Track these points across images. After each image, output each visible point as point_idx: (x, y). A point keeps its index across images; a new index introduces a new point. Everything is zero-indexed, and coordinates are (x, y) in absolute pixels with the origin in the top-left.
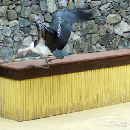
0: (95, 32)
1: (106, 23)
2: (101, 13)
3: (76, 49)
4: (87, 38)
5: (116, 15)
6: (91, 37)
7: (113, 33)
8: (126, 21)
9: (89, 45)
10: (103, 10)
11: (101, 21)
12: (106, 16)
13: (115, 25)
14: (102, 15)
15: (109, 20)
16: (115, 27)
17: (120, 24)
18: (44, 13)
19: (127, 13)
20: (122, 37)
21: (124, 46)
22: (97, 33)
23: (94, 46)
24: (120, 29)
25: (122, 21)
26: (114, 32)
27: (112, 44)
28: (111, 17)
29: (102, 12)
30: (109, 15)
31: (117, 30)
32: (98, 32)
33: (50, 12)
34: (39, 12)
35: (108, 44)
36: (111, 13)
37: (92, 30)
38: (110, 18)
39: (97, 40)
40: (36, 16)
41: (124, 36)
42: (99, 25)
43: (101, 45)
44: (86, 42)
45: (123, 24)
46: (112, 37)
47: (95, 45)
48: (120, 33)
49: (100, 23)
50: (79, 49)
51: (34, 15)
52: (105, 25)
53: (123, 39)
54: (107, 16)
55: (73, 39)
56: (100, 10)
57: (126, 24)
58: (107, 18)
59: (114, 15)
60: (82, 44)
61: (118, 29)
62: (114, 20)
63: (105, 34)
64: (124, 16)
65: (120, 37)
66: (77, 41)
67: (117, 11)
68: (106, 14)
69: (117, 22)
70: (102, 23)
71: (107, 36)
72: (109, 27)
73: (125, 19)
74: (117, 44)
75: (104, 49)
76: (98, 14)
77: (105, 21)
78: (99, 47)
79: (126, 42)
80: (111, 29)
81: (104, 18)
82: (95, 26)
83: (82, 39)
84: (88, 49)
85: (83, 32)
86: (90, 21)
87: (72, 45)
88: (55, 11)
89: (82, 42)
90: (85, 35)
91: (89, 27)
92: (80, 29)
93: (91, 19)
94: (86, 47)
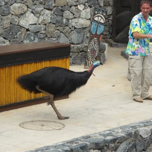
1: (10, 13)
2: (4, 1)
5: (22, 4)
7: (18, 25)
8: (32, 12)
11: (4, 11)
12: (10, 5)
13: (20, 16)
14: (5, 5)
15: (14, 10)
16: (20, 19)
17: (26, 15)
19: (33, 2)
20: (28, 30)
21: (30, 41)
24: (25, 21)
25: (28, 12)
26: (19, 24)
27: (17, 38)
28: (16, 6)
29: (6, 1)
30: (14, 5)
31: (23, 22)
32: (1, 24)
35: (12, 37)
36: (15, 2)
38: (15, 8)
39: (1, 33)
41: (30, 29)
42: (2, 16)
43: (4, 38)
45: (29, 16)
46: (16, 29)
48: (26, 25)
49: (3, 13)
52: (10, 16)
53: (29, 32)
54: (12, 6)
57: (33, 15)
58: (11, 7)
59: (19, 5)
61: (24, 21)
62: (19, 10)
63: (9, 26)
64: (30, 6)
65: (26, 30)
68: (10, 3)
69: (22, 12)
70: (6, 14)
71: (11, 28)
72: (13, 18)
73: (31, 10)
74: (22, 38)
75: (7, 43)
76: (2, 3)
77: (9, 11)
78: (2, 41)
79: (32, 36)
80: (15, 20)
81: (8, 7)
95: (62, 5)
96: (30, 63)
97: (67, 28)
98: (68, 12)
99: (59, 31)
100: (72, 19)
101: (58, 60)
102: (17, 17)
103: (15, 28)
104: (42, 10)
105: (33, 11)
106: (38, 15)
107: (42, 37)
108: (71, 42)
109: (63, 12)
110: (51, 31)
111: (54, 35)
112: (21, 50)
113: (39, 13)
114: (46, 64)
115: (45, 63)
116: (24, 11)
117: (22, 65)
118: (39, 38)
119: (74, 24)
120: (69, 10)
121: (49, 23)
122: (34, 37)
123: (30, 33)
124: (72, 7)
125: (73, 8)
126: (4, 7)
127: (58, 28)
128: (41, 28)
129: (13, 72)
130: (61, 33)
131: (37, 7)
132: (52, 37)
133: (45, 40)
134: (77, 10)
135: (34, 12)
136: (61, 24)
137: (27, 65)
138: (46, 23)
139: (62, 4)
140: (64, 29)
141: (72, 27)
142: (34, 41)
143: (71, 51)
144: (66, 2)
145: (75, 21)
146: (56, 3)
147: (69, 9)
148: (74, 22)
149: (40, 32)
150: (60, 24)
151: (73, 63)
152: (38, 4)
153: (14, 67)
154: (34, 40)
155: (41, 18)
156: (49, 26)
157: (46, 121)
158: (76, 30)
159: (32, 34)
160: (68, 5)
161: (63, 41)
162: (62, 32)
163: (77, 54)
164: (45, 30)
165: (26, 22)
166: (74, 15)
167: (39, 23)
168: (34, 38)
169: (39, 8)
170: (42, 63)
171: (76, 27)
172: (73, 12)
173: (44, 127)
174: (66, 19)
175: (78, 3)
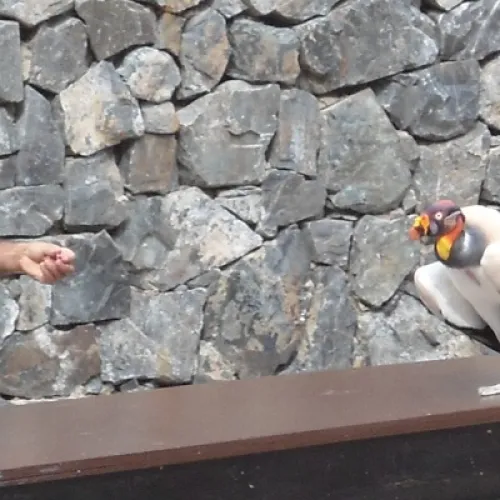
0: (388, 200)
1: (480, 119)
2: (436, 33)
3: (223, 345)
4: (321, 245)
6: (352, 244)
9: (330, 309)
10: (458, 12)
11: (436, 102)
12: (482, 63)
14: (443, 57)
22: (400, 211)
23: (380, 315)
29: (449, 26)
32: (412, 199)
33: (21, 15)
37: (360, 177)
42: (419, 140)
44: (309, 284)
47: (386, 308)
49: (425, 117)
50: (255, 345)
52: (474, 142)
54: (492, 66)
56: (428, 6)
58: (489, 77)
60: (275, 298)
68: (482, 46)
70: (446, 125)
76: (418, 46)
77: (474, 103)
78: (414, 326)
81: (463, 79)
82: (390, 145)
83: (279, 254)
84: (329, 343)
85: (285, 192)
86: (348, 99)
87: (190, 310)
88: (58, 10)
89: (274, 287)
90: (301, 224)
91: (337, 156)
92: (264, 169)
93: (354, 83)
94: (312, 328)
126: (434, 75)
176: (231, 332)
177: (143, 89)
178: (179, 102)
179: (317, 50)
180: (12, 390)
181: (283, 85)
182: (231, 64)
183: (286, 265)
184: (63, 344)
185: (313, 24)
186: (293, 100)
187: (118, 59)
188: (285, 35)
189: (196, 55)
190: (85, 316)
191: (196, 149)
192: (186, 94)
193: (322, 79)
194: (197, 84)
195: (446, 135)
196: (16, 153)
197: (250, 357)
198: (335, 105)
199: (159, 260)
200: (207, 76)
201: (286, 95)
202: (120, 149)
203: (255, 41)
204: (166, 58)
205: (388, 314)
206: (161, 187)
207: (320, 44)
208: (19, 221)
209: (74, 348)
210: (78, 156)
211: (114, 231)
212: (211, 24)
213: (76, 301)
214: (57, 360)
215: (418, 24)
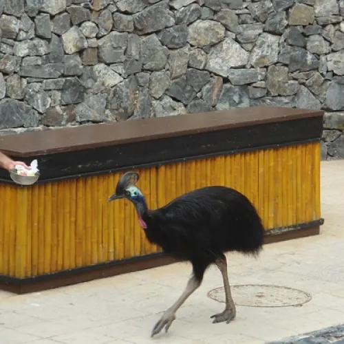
0: (161, 67)
1: (188, 42)
2: (174, 17)
3: (112, 110)
4: (141, 80)
5: (213, 22)
6: (150, 80)
7: (203, 70)
8: (236, 40)
9: (143, 100)
10: (181, 10)
11: (174, 37)
12: (188, 25)
13: (210, 50)
14: (176, 24)
15: (196, 36)
16: (209, 55)
17: (222, 47)
18: (34, 15)
19: (239, 17)
20: (226, 80)
21: (230, 105)
22: (164, 70)
23: (158, 101)
24: (220, 61)
25: (227, 39)
26: (206, 68)
27: (201, 98)
28: (200, 28)
29: (178, 15)
30: (195, 24)
31: (215, 63)
32: (167, 67)
33: (50, 12)
34: (22, 11)
35: (190, 96)
36: (199, 18)
37: (152, 60)
38: (197, 31)
39: (165, 88)
40: (14, 22)
41: (231, 77)
42: (169, 49)
43: (174, 99)
44: (137, 92)
45: (228, 48)
46: (201, 79)
47: (160, 99)
48: (222, 70)
49: (172, 42)
50: (121, 110)
51: (9, 17)
52: (186, 49)
53: (228, 85)
54: (191, 26)
55: (107, 84)
56: (172, 8)
57: (238, 46)
58: (190, 29)
59: (207, 24)
60: (127, 96)
61: (217, 59)
62: (207, 35)
63: (184, 72)
64: (231, 26)
65: (222, 80)
66: (116, 90)
67: (215, 12)
68: (188, 20)
69: (214, 41)
70: (178, 44)
71: (189, 77)
72: (194, 53)
73: (234, 34)
74: (214, 98)
75: (181, 110)
76: (169, 20)
77: (186, 38)
78: (169, 104)
79: (235, 93)
80: (199, 58)
81: (182, 30)
82: (161, 50)
83: (128, 83)
84: (143, 109)
85: (130, 64)
86: (148, 37)
87: (102, 100)
88: (61, 10)
89: (127, 93)
90: (135, 74)
91: (145, 54)
92: (123, 58)
93: (150, 31)
94: (138, 105)
95: (305, 22)
96: (231, 154)
97: (317, 74)
98: (317, 37)
99: (297, 82)
100: (326, 54)
101: (295, 149)
102: (203, 52)
103: (198, 77)
104: (260, 34)
105: (238, 37)
106: (249, 47)
107: (259, 95)
108: (325, 107)
109: (306, 39)
110: (279, 81)
111: (285, 92)
112: (211, 126)
113: (252, 42)
114: (266, 156)
115: (264, 155)
116: (218, 39)
117: (214, 158)
118: (250, 99)
119: (330, 66)
120: (320, 34)
121: (275, 64)
122: (240, 95)
123: (231, 87)
124: (328, 28)
125: (330, 28)
126: (174, 29)
127: (295, 75)
128: (255, 75)
129: (192, 175)
130: (302, 86)
131: (247, 27)
132: (279, 95)
133: (264, 101)
134: (338, 33)
135: (240, 40)
136: (302, 66)
137: (223, 159)
138: (268, 64)
139: (305, 20)
140: (308, 77)
141: (327, 71)
142: (239, 106)
143: (324, 126)
144: (313, 16)
145: (334, 59)
146: (290, 18)
147: (319, 32)
148: (331, 60)
149: (254, 85)
150: (299, 67)
151: (328, 154)
152: (249, 21)
153: (196, 164)
154: (241, 102)
155: (255, 54)
156: (273, 70)
157: (267, 286)
158: (336, 79)
159: (237, 89)
160: (317, 23)
161: (307, 103)
162: (303, 84)
163: (339, 133)
164: (265, 79)
165: (223, 62)
166: (331, 44)
167: (253, 64)
168: (241, 97)
169: (252, 31)
170: (257, 154)
171: (335, 72)
172: (329, 39)
173: (262, 300)
174: (313, 54)
175: (341, 18)
176: (114, 106)
177: (87, 34)
178: (98, 38)
179: (139, 22)
180: (49, 124)
181: (129, 33)
182: (113, 26)
183: (130, 87)
184: (64, 110)
185: (138, 14)
186: (132, 37)
187: (79, 25)
188: (129, 18)
189: (103, 24)
190: (71, 102)
191: (103, 52)
192: (100, 35)
193: (140, 31)
194: (103, 32)
195: (178, 47)
196: (49, 53)
197: (120, 114)
198: (144, 39)
199: (92, 85)
200: (106, 30)
201: (130, 36)
202: (80, 52)
203: (120, 20)
204: (94, 25)
205: (161, 101)
206: (93, 63)
207: (140, 20)
208: (50, 74)
209: (68, 111)
210: (68, 54)
211: (79, 77)
212: (107, 14)
213: (68, 97)
214: (62, 115)
215: (169, 14)
